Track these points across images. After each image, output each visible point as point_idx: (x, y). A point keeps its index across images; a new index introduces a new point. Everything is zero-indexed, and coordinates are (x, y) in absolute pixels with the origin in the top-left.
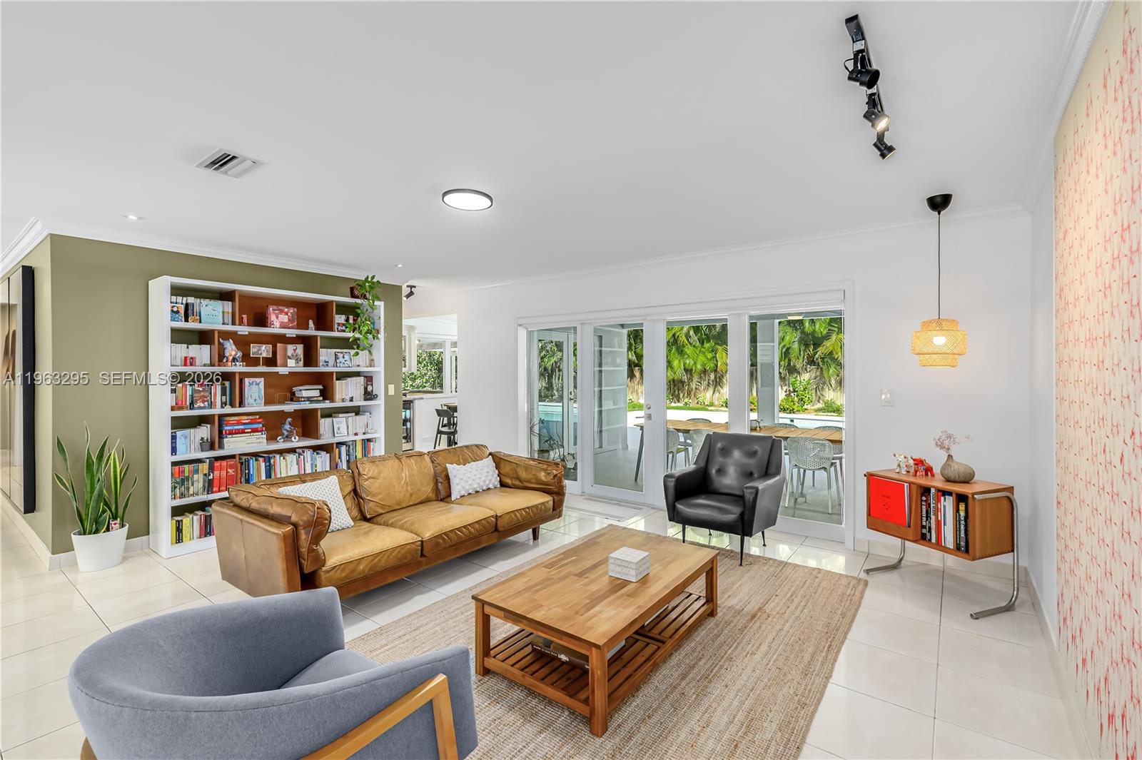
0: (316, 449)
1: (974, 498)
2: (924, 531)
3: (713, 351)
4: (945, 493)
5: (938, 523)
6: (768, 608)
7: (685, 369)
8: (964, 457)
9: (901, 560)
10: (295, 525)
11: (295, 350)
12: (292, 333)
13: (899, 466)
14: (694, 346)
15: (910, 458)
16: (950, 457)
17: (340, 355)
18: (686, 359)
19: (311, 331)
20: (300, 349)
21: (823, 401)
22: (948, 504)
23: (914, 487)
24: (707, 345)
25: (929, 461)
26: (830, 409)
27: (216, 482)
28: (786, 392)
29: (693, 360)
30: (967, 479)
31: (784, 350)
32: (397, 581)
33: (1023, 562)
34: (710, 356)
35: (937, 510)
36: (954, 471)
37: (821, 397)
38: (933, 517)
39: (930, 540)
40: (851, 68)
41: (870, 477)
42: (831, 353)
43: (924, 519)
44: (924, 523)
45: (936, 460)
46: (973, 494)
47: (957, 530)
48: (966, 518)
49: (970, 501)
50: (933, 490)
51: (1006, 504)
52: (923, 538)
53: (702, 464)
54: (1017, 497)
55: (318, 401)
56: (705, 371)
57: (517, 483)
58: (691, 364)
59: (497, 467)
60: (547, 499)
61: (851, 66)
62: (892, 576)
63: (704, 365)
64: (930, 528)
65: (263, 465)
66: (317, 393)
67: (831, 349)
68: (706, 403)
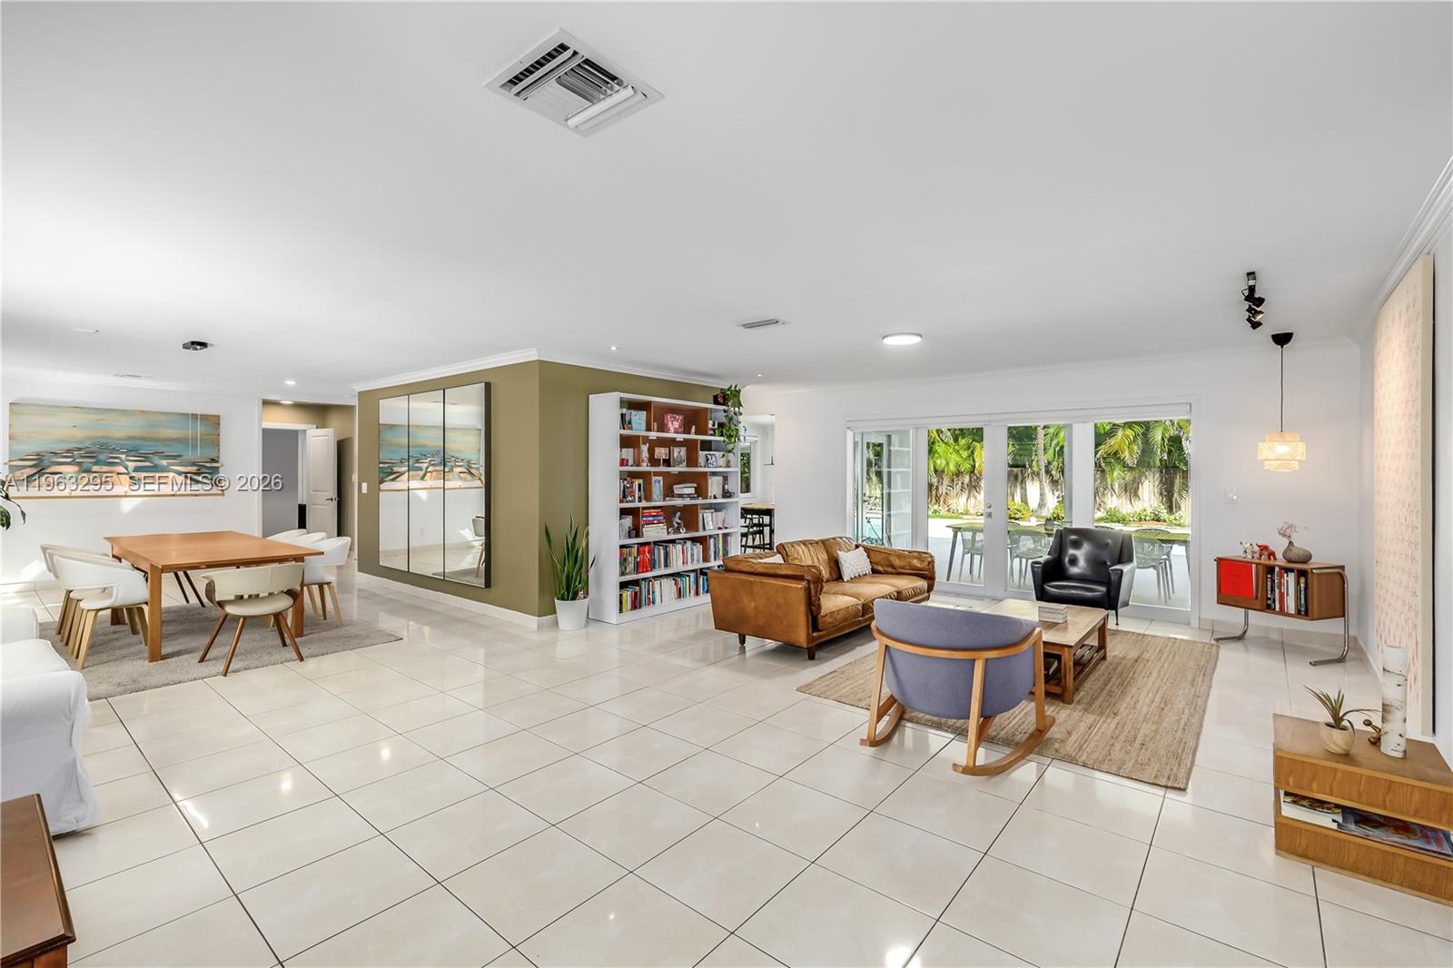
0: (694, 540)
1: (1312, 572)
2: (1269, 602)
3: (969, 448)
4: (1288, 570)
5: (1281, 595)
6: (1146, 656)
7: (936, 471)
8: (1302, 543)
9: (1245, 632)
10: (808, 581)
11: (679, 452)
12: (680, 437)
13: (1245, 552)
14: (946, 443)
15: (1255, 545)
16: (1291, 543)
17: (709, 457)
18: (937, 458)
19: (692, 436)
20: (683, 451)
21: (1105, 509)
22: (1290, 579)
23: (1261, 567)
24: (962, 442)
25: (1272, 548)
26: (1115, 518)
27: (641, 565)
28: (1058, 497)
29: (946, 460)
30: (1307, 558)
31: (1057, 449)
32: (856, 630)
33: (1353, 632)
34: (965, 454)
35: (1280, 585)
36: (1293, 554)
37: (1102, 504)
38: (1277, 591)
39: (1274, 609)
40: (1246, 294)
41: (1220, 561)
42: (1116, 453)
43: (1269, 592)
44: (1269, 596)
45: (1279, 546)
46: (1312, 569)
47: (1298, 599)
48: (1306, 588)
49: (1310, 576)
50: (1277, 569)
51: (1338, 579)
52: (1268, 608)
53: (1056, 555)
54: (1347, 573)
55: (694, 498)
56: (959, 474)
57: (890, 569)
58: (943, 466)
59: (869, 557)
60: (923, 584)
61: (1246, 293)
62: (1238, 645)
63: (958, 465)
64: (1274, 600)
65: (662, 552)
66: (692, 491)
67: (1116, 447)
68: (960, 512)
